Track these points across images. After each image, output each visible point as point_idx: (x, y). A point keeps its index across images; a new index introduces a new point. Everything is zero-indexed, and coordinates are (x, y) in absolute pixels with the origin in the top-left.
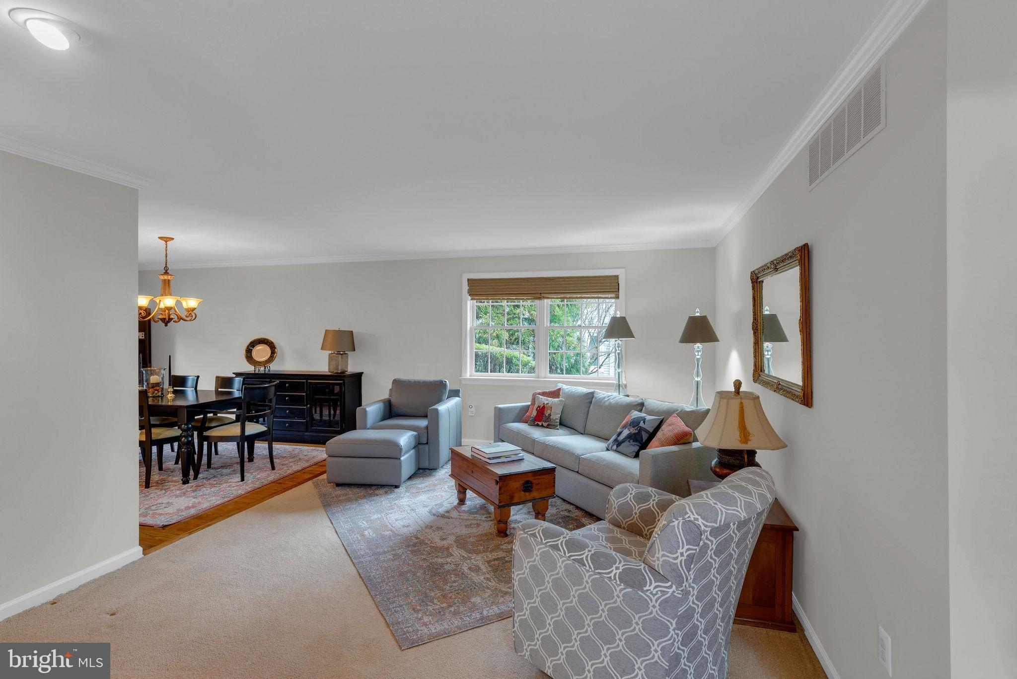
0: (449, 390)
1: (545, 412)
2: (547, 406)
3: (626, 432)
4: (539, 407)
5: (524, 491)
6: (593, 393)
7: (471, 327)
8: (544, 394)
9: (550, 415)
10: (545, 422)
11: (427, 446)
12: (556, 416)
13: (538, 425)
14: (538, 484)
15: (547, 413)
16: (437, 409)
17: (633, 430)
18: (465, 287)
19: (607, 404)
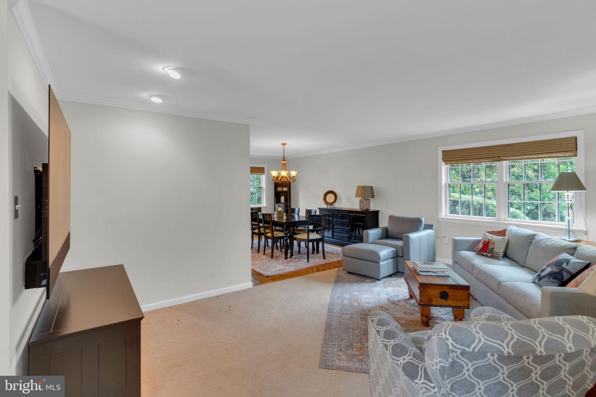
0: (425, 225)
1: (489, 246)
2: (491, 241)
3: (549, 270)
4: (485, 241)
5: (441, 298)
6: (534, 235)
7: (445, 183)
8: (492, 233)
9: (493, 249)
10: (489, 253)
11: (402, 259)
12: (500, 249)
13: (483, 255)
14: (453, 296)
15: (491, 247)
16: (408, 236)
17: (555, 269)
18: (440, 156)
19: (543, 245)
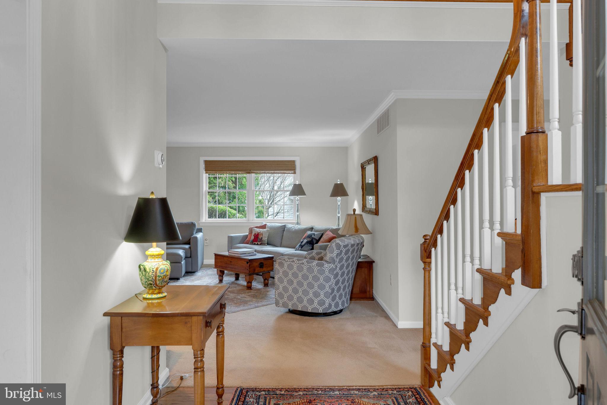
0: (197, 228)
1: (259, 236)
2: (260, 233)
3: (305, 241)
4: (255, 234)
5: (260, 268)
6: (285, 226)
7: (205, 190)
8: (256, 227)
9: (262, 238)
10: (260, 242)
11: (190, 259)
12: (265, 239)
13: (255, 244)
14: (266, 264)
15: (260, 237)
16: (197, 237)
17: (309, 239)
18: (202, 166)
19: (293, 230)
